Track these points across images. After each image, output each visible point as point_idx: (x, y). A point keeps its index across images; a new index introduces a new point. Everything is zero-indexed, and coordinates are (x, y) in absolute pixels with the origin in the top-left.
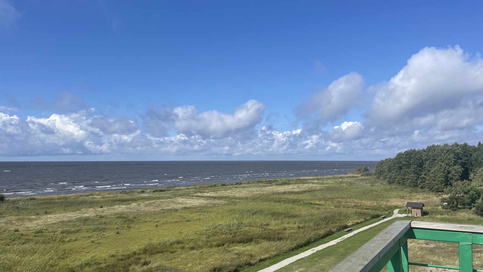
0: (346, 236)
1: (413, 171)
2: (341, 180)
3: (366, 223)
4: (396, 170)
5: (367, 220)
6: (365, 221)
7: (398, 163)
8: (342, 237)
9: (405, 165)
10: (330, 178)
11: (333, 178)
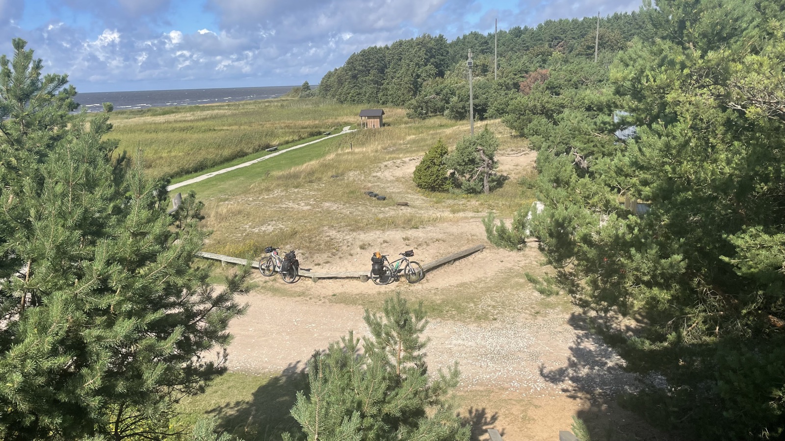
0: (267, 157)
1: (372, 80)
2: (267, 104)
3: (302, 141)
4: (349, 80)
5: (303, 139)
6: (299, 140)
7: (350, 70)
8: (262, 158)
9: (362, 71)
10: (250, 104)
11: (255, 103)
